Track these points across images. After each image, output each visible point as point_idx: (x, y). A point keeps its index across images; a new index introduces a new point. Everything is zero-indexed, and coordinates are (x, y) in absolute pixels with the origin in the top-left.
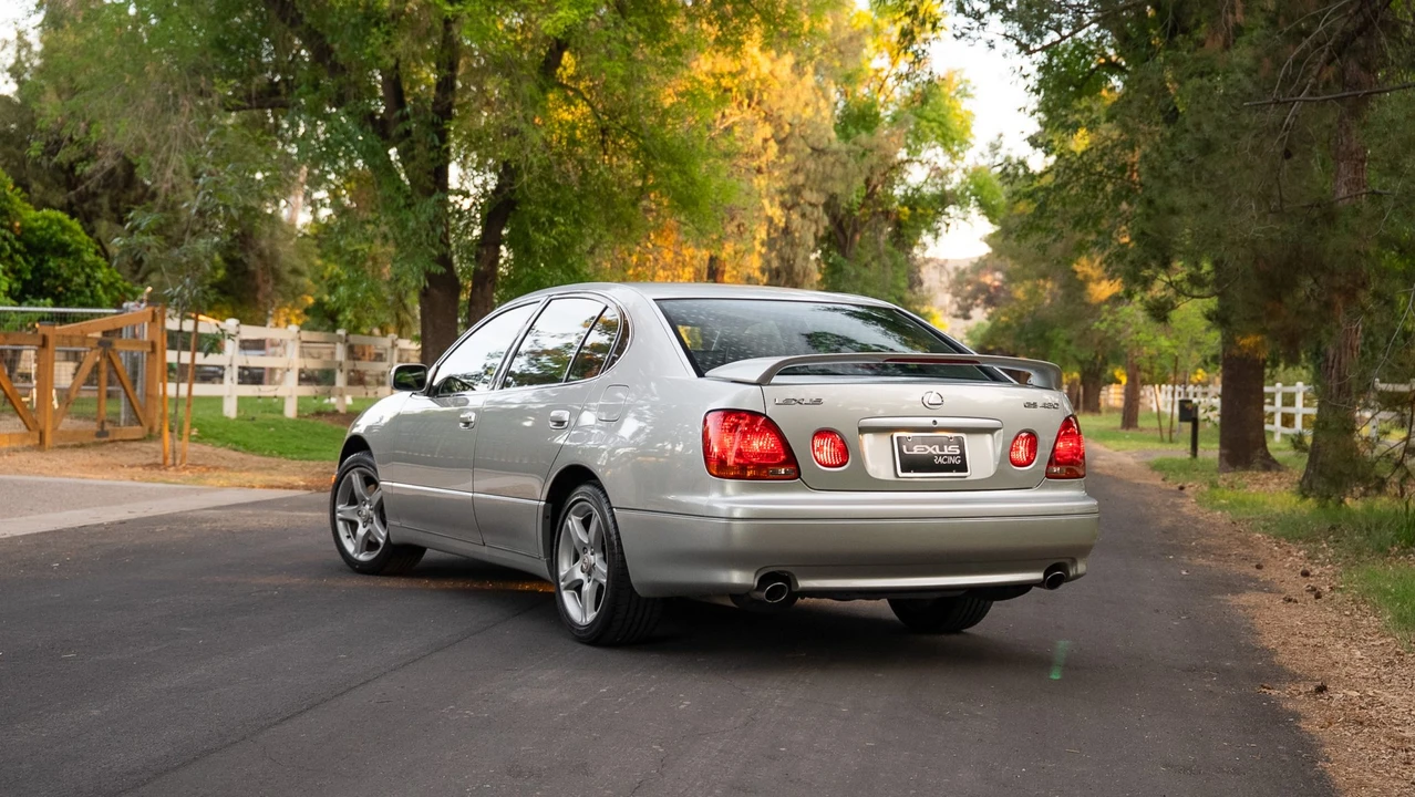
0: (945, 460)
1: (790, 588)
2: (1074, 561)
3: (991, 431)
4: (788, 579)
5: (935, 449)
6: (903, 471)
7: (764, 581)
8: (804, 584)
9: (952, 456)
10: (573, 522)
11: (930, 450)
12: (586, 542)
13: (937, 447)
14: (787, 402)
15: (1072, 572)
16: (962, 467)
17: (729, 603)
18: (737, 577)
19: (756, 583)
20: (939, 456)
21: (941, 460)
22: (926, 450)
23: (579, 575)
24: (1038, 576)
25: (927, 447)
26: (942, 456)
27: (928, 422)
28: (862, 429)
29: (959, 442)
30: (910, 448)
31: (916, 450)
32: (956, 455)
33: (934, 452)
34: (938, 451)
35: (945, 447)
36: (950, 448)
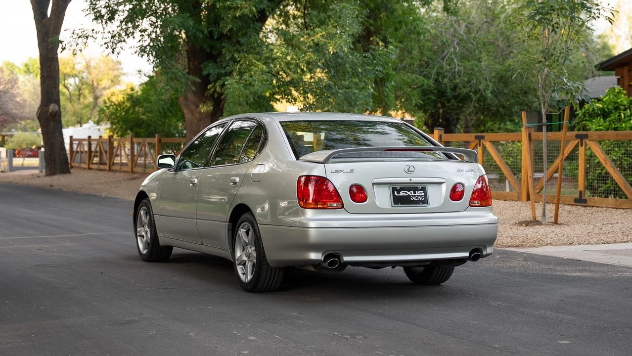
0: (417, 198)
1: (340, 260)
2: (485, 248)
3: (441, 183)
4: (339, 257)
5: (411, 193)
6: (394, 204)
7: (327, 257)
8: (346, 259)
9: (420, 196)
10: (242, 232)
11: (409, 193)
12: (247, 242)
13: (412, 192)
14: (337, 172)
15: (485, 253)
16: (425, 201)
17: (312, 269)
18: (314, 256)
19: (323, 259)
20: (413, 196)
21: (414, 198)
22: (406, 193)
23: (245, 258)
24: (467, 254)
25: (407, 192)
26: (415, 196)
27: (407, 180)
28: (374, 184)
29: (424, 189)
30: (398, 193)
31: (401, 194)
32: (422, 196)
33: (411, 195)
34: (413, 194)
35: (417, 192)
36: (419, 193)
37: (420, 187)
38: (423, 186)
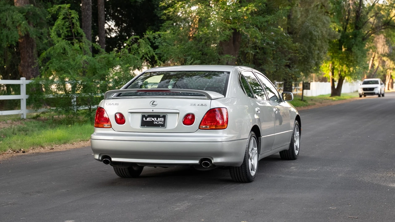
5: (155, 119)
9: (161, 121)
11: (153, 119)
13: (156, 118)
14: (109, 104)
16: (163, 125)
20: (155, 121)
21: (156, 123)
22: (151, 119)
25: (152, 118)
26: (157, 121)
29: (164, 117)
30: (146, 119)
31: (148, 119)
32: (162, 121)
33: (154, 120)
34: (156, 120)
35: (159, 118)
36: (160, 119)
37: (161, 115)
38: (164, 114)
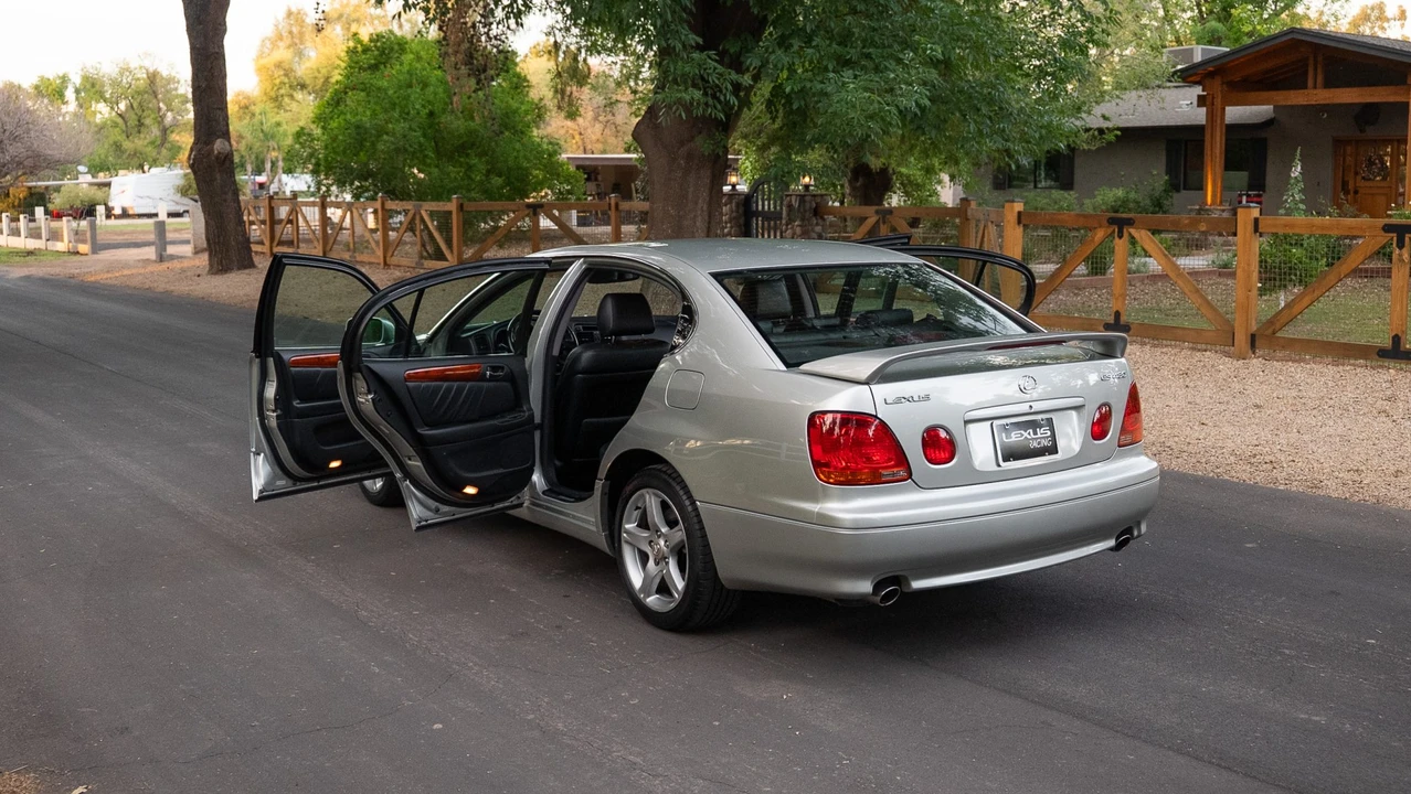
0: (1039, 443)
1: (903, 589)
3: (1077, 408)
4: (898, 581)
5: (1029, 434)
6: (1004, 461)
7: (877, 587)
8: (917, 584)
9: (1045, 438)
13: (1031, 431)
14: (898, 401)
15: (1136, 533)
19: (871, 590)
20: (1033, 440)
22: (1022, 435)
24: (1111, 543)
25: (1022, 432)
26: (1036, 439)
27: (1024, 408)
28: (967, 422)
30: (1008, 436)
31: (1014, 436)
32: (1047, 437)
33: (1029, 437)
34: (1032, 436)
35: (1038, 430)
36: (1042, 431)
